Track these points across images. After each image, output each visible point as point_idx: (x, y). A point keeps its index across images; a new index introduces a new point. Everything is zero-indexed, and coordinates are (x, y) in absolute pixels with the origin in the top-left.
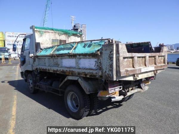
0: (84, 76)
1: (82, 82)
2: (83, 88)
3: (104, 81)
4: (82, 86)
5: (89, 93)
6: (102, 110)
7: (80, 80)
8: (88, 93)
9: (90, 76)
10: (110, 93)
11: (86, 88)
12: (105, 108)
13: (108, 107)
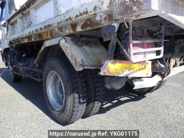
0: (71, 32)
1: (68, 45)
2: (70, 59)
3: (117, 29)
4: (66, 54)
5: (81, 69)
6: (110, 104)
7: (63, 42)
8: (79, 69)
9: (82, 28)
10: (134, 61)
11: (75, 59)
12: (116, 101)
13: (121, 99)
